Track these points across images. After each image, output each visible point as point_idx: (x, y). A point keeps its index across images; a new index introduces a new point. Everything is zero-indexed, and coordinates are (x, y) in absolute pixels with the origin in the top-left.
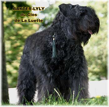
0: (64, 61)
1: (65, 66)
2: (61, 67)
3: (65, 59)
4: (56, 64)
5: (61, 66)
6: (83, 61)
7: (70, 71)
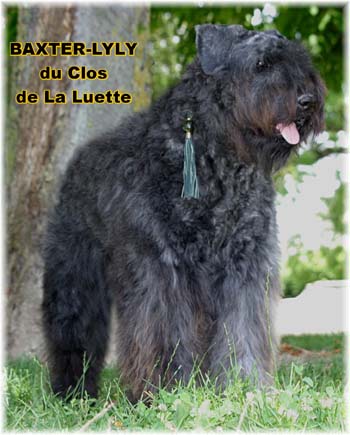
0: (215, 216)
1: (218, 232)
2: (203, 235)
3: (219, 210)
4: (188, 224)
5: (206, 232)
6: (271, 228)
7: (232, 252)
